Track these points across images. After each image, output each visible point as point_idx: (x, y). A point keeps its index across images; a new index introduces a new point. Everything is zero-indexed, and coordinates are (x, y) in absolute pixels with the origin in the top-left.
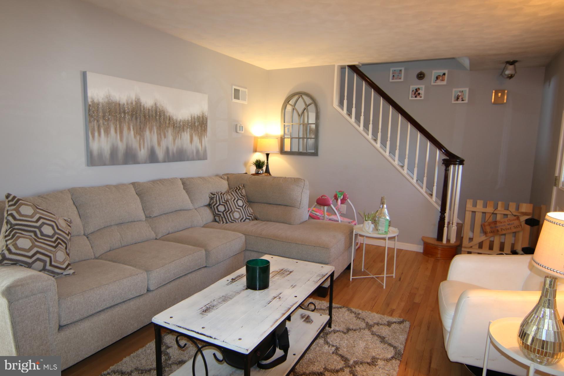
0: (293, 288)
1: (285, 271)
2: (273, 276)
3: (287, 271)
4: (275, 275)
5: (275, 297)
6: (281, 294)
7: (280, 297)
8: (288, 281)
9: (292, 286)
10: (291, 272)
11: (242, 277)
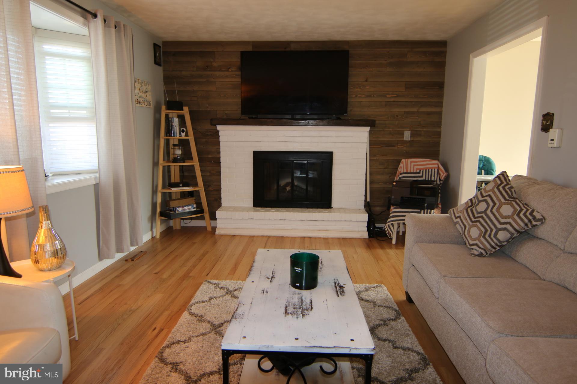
0: (262, 289)
1: (298, 314)
2: (302, 301)
3: (294, 314)
5: (273, 277)
6: (271, 282)
7: (268, 278)
8: (277, 298)
9: (267, 292)
10: (287, 313)
11: (337, 291)
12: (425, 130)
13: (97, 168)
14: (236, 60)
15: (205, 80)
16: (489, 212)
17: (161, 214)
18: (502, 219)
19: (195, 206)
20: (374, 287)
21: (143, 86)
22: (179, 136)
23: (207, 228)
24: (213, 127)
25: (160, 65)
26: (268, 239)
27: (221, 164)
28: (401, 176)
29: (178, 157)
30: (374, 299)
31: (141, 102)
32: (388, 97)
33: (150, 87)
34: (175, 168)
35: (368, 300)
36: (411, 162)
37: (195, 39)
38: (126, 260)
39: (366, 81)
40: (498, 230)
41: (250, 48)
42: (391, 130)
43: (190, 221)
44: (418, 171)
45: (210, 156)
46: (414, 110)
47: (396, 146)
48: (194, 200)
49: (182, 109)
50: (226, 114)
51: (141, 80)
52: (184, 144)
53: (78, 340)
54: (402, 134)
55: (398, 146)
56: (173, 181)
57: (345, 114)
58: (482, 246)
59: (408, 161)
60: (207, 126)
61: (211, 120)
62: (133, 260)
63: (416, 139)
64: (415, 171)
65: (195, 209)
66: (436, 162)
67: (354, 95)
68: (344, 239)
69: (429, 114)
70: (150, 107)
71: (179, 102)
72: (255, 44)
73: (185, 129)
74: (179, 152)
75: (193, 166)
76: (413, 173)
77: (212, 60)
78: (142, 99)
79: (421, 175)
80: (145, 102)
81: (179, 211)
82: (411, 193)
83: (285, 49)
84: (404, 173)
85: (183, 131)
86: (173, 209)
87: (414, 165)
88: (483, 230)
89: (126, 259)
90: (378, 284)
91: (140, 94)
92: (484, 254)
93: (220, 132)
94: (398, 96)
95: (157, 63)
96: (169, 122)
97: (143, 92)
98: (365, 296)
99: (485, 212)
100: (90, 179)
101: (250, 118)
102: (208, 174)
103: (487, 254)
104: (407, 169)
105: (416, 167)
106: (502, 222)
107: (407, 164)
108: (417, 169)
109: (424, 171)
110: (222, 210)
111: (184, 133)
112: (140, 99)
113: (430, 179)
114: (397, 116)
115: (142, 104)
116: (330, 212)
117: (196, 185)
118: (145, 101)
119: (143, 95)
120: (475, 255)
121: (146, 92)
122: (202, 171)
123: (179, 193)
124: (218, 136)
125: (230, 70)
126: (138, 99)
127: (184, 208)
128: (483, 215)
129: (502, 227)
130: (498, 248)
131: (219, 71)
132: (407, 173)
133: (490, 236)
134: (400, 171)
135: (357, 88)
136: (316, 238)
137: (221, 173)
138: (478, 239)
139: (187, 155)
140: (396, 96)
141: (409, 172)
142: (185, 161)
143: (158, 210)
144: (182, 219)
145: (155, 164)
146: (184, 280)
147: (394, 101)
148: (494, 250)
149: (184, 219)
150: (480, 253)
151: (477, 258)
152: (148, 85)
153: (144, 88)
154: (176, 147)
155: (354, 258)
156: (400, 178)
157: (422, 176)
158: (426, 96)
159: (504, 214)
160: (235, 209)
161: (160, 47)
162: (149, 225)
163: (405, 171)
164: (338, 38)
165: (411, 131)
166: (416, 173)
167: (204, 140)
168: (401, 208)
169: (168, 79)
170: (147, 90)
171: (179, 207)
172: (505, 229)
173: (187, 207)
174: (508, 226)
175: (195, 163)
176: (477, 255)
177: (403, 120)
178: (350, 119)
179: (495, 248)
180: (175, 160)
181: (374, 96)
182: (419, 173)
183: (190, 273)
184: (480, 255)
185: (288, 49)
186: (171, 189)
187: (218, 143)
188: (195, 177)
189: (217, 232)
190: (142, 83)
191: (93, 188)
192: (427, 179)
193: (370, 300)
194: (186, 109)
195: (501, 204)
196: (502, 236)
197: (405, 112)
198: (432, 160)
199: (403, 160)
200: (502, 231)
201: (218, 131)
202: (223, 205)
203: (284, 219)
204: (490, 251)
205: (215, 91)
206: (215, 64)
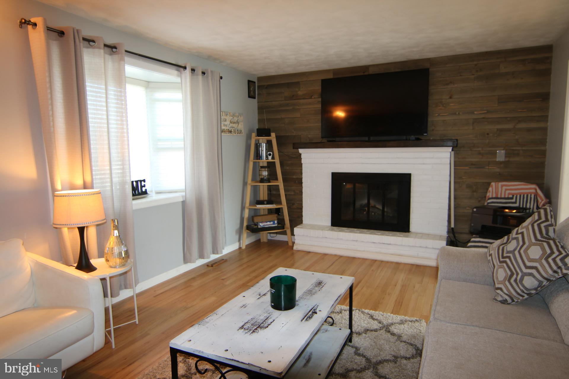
0: (244, 304)
1: (250, 330)
2: (266, 319)
3: (247, 330)
4: (265, 321)
5: (264, 295)
6: (259, 298)
7: (259, 295)
8: (248, 313)
9: (245, 307)
10: (242, 327)
11: (305, 316)
12: (524, 148)
13: (184, 188)
14: (318, 87)
15: (291, 108)
16: (516, 253)
17: (248, 228)
18: (528, 262)
19: (276, 222)
20: (411, 321)
21: (235, 118)
22: (266, 159)
23: (289, 242)
24: (295, 150)
25: (255, 98)
26: (339, 258)
27: (303, 184)
28: (489, 201)
29: (265, 178)
30: (402, 334)
31: (232, 132)
32: (476, 114)
33: (242, 118)
34: (263, 187)
35: (394, 334)
36: (502, 186)
37: (281, 72)
38: (208, 266)
39: (451, 98)
40: (524, 275)
41: (330, 76)
42: (480, 149)
43: (275, 235)
44: (511, 196)
45: (294, 177)
46: (510, 126)
47: (487, 167)
48: (276, 216)
49: (270, 135)
50: (309, 137)
51: (232, 113)
52: (271, 166)
53: (138, 324)
54: (495, 154)
55: (490, 168)
56: (262, 198)
57: (425, 134)
58: (507, 291)
59: (498, 184)
60: (290, 150)
61: (294, 144)
62: (212, 266)
63: (512, 159)
64: (506, 196)
65: (276, 225)
66: (534, 186)
67: (437, 113)
68: (418, 266)
69: (529, 130)
70: (241, 135)
71: (268, 129)
72: (336, 71)
73: (271, 153)
74: (265, 173)
75: (278, 186)
76: (505, 198)
77: (297, 90)
78: (233, 129)
79: (514, 200)
80: (236, 132)
81: (261, 226)
82: (495, 221)
83: (364, 73)
84: (492, 198)
85: (270, 155)
86: (256, 224)
87: (506, 190)
88: (509, 273)
89: (208, 264)
90: (418, 319)
91: (231, 125)
92: (508, 300)
93: (302, 155)
94: (488, 112)
95: (251, 96)
96: (257, 146)
97: (234, 123)
98: (395, 329)
99: (513, 252)
100: (179, 197)
101: (328, 141)
102: (293, 193)
103: (513, 301)
104: (497, 193)
105: (507, 192)
106: (528, 265)
107: (497, 188)
108: (509, 194)
109: (518, 196)
110: (301, 228)
111: (271, 156)
112: (231, 129)
113: (524, 206)
114: (488, 134)
115: (233, 133)
116: (407, 237)
117: (280, 203)
118: (236, 130)
119: (234, 125)
120: (498, 301)
121: (238, 122)
122: (285, 190)
123: (267, 210)
124: (301, 159)
125: (313, 97)
126: (228, 129)
127: (266, 224)
128: (511, 255)
129: (528, 272)
130: (526, 296)
131: (304, 99)
132: (497, 198)
133: (516, 280)
134: (489, 196)
135: (440, 106)
136: (387, 262)
137: (302, 193)
138: (503, 282)
139: (273, 176)
140: (486, 112)
141: (499, 196)
142: (271, 181)
143: (245, 224)
144: (268, 233)
145: (245, 184)
146: (241, 288)
147: (484, 118)
148: (521, 298)
149: (270, 233)
150: (505, 299)
151: (500, 304)
152: (240, 117)
153: (236, 119)
154: (262, 169)
155: (414, 288)
156: (488, 203)
157: (515, 203)
158: (525, 110)
159: (532, 257)
160: (313, 227)
161: (255, 82)
162: (237, 237)
163: (494, 196)
164: (417, 57)
165: (506, 150)
166: (508, 198)
167: (289, 162)
168: (480, 237)
169: (261, 109)
170: (238, 121)
171: (262, 222)
172: (531, 274)
173: (268, 223)
174: (534, 271)
175: (280, 183)
176: (499, 301)
177: (495, 138)
178: (431, 139)
179: (523, 296)
180: (262, 181)
181: (459, 114)
182: (512, 198)
183: (249, 283)
184: (504, 302)
185: (366, 73)
186: (256, 206)
187: (301, 165)
188: (279, 195)
189: (295, 248)
190: (233, 116)
191: (181, 204)
192: (521, 206)
193: (397, 334)
194: (273, 135)
195: (531, 244)
196: (529, 283)
197: (498, 130)
198: (528, 184)
199: (493, 184)
200: (528, 276)
201: (300, 154)
202: (304, 222)
203: (356, 240)
204: (517, 298)
205: (300, 117)
206: (300, 93)
